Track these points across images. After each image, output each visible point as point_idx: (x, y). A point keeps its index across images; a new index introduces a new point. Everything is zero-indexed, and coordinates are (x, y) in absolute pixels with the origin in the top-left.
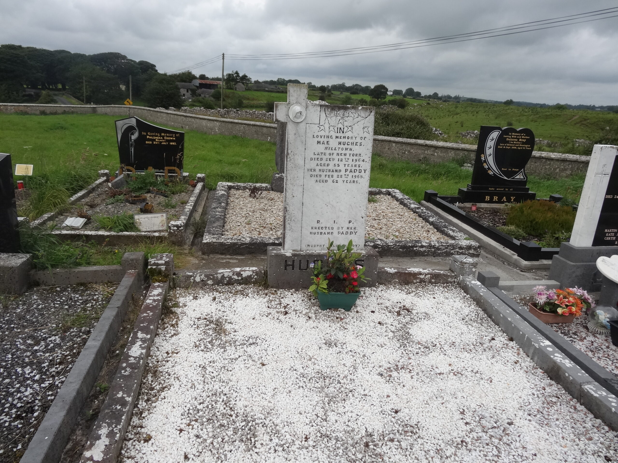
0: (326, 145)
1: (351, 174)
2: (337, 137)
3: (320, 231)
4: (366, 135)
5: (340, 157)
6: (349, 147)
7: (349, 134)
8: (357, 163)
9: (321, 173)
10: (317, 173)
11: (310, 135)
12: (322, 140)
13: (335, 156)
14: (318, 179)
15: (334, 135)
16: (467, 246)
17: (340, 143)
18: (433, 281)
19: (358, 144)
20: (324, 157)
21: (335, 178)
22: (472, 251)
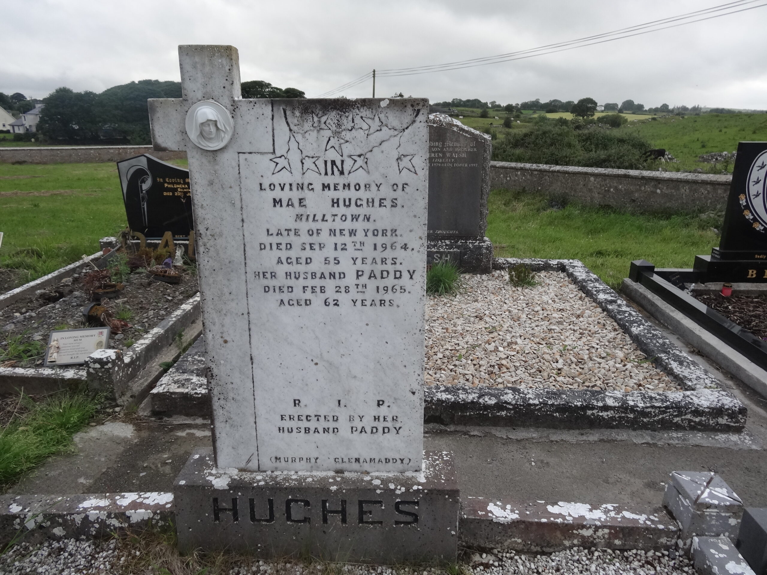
0: (299, 210)
1: (372, 284)
2: (326, 187)
3: (304, 424)
4: (406, 176)
5: (339, 240)
6: (363, 211)
7: (360, 177)
8: (389, 254)
9: (292, 282)
10: (281, 281)
11: (251, 184)
12: (285, 195)
13: (324, 236)
14: (286, 297)
15: (318, 181)
16: (713, 409)
17: (335, 203)
18: (617, 542)
19: (388, 203)
20: (297, 242)
21: (330, 293)
22: (723, 421)
